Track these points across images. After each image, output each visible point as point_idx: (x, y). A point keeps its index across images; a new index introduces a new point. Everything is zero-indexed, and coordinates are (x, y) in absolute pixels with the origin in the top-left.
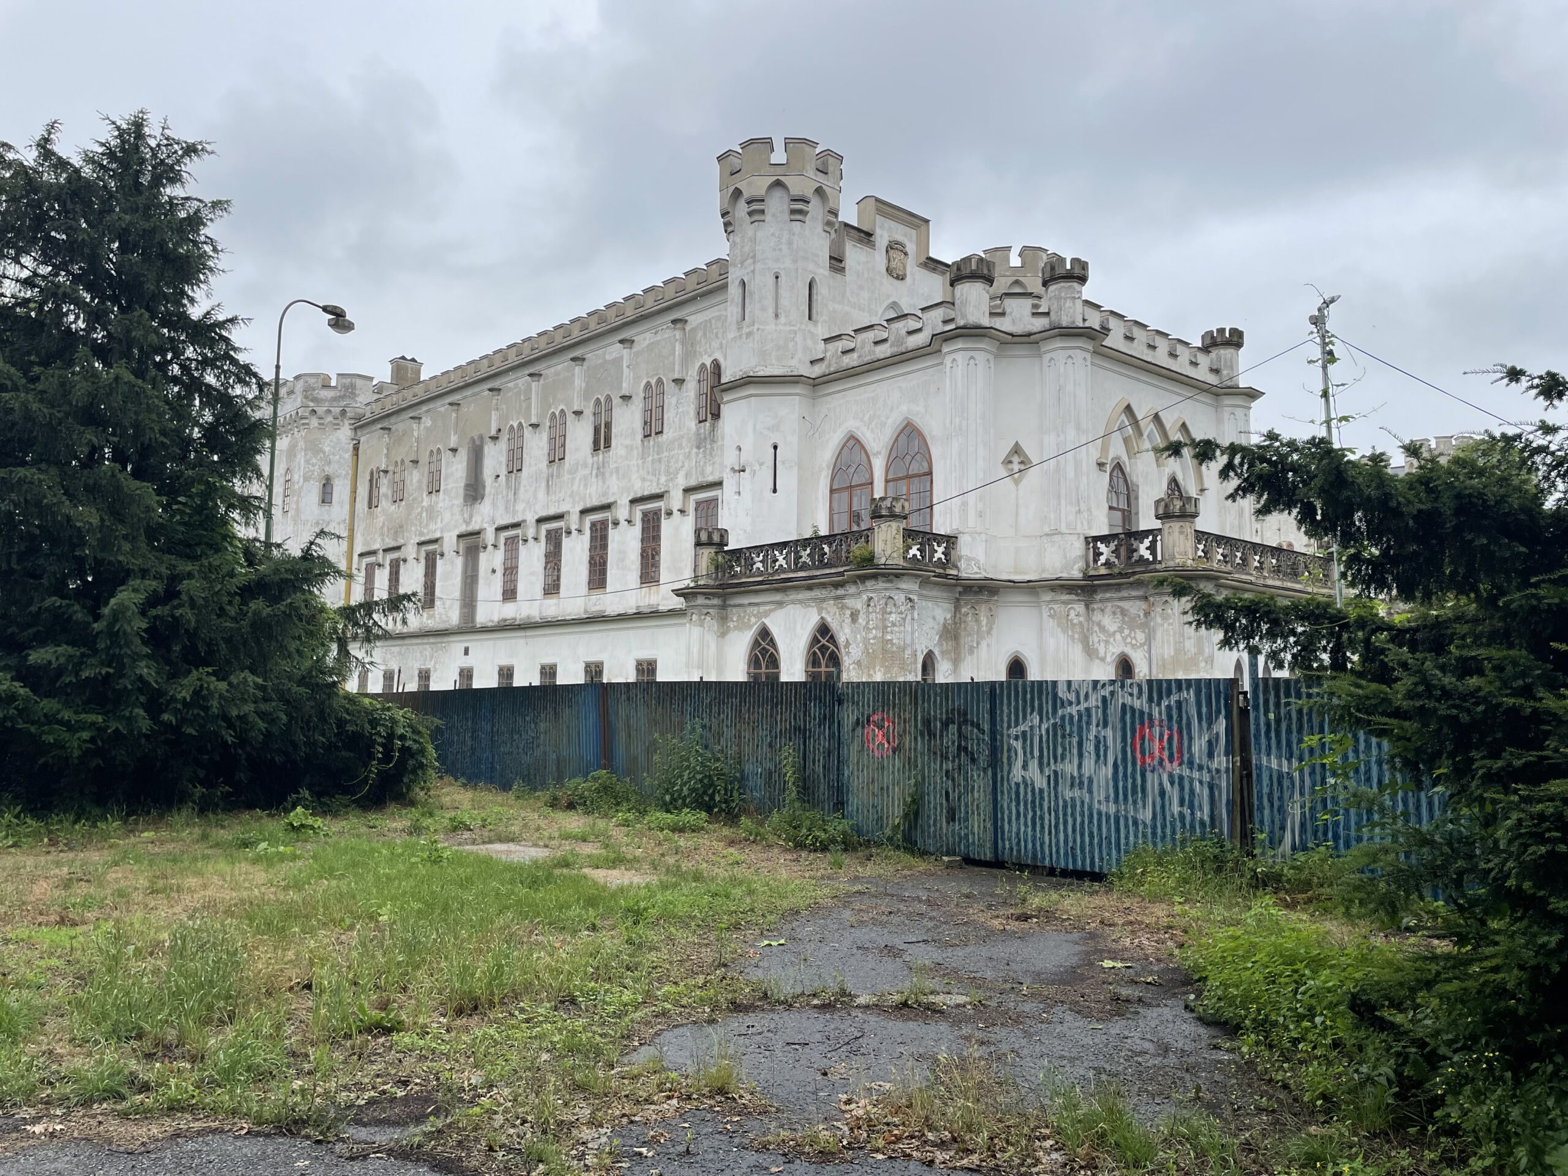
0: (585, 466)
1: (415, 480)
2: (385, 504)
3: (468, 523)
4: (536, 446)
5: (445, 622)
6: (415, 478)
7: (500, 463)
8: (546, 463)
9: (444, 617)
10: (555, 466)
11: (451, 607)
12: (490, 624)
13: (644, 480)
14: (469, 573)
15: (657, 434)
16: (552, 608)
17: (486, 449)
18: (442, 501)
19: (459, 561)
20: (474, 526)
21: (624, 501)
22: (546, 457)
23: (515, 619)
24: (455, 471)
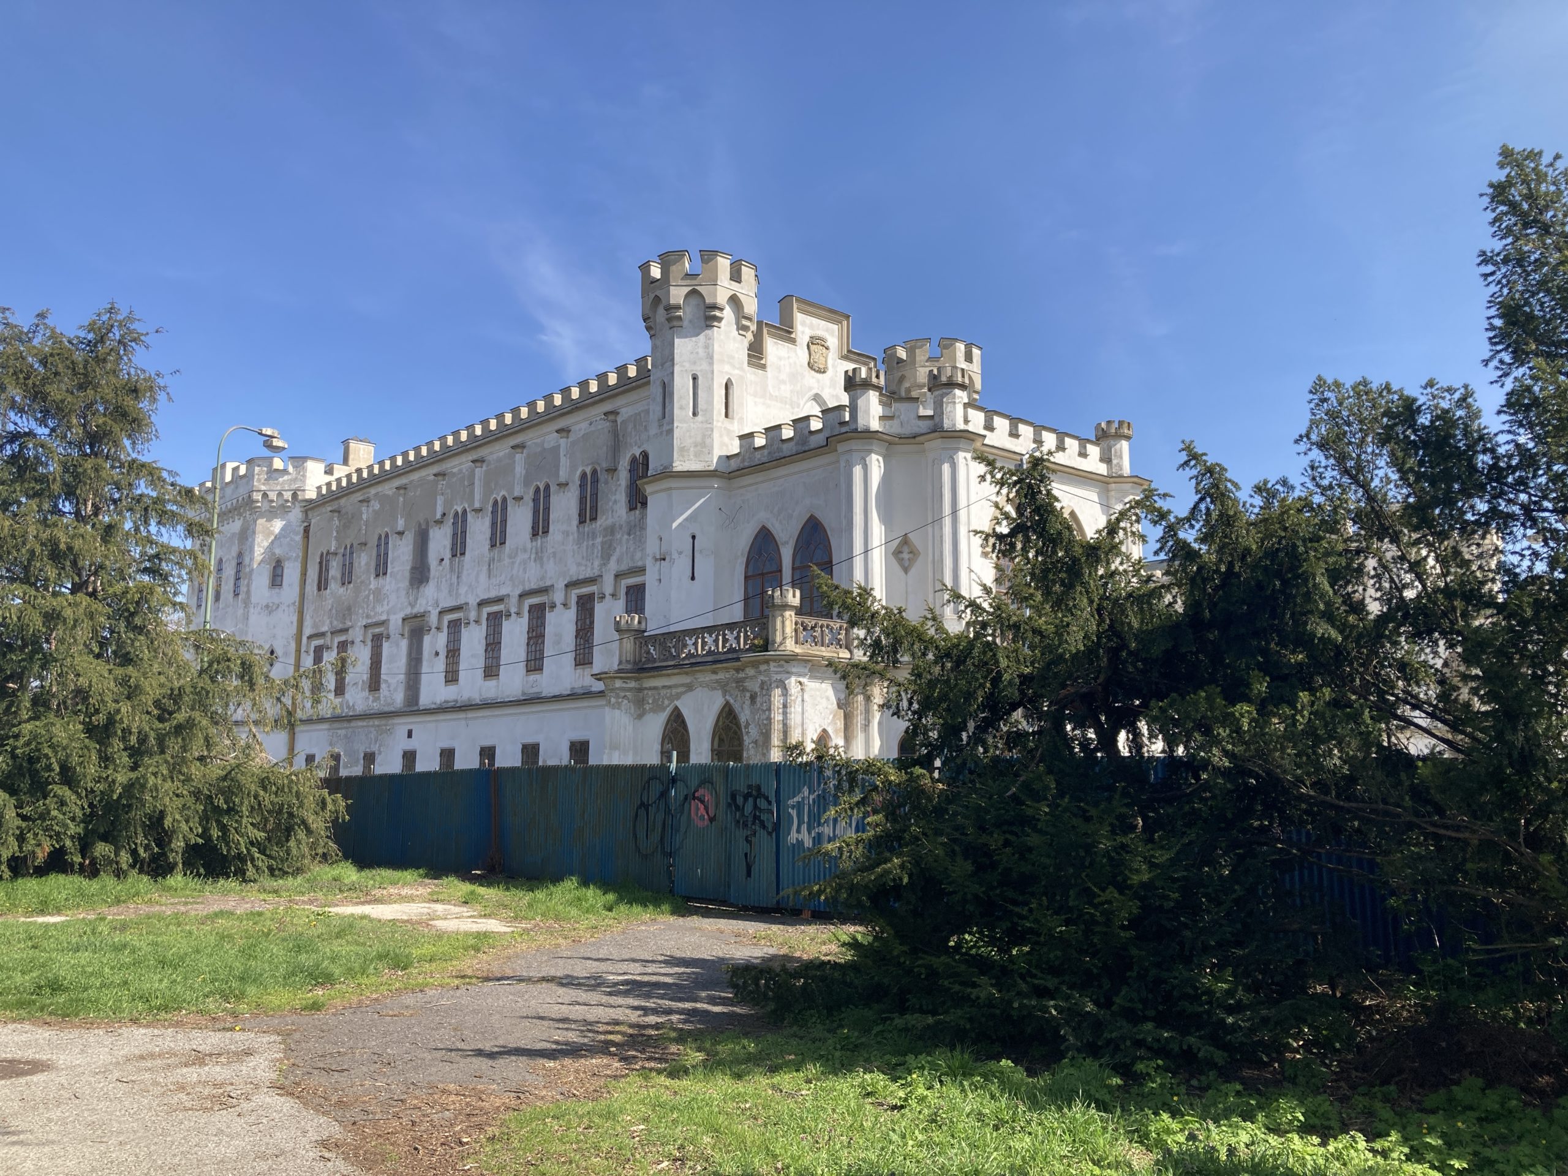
0: (525, 550)
1: (363, 563)
2: (334, 586)
3: (412, 606)
4: (479, 529)
5: (389, 705)
6: (364, 561)
7: (445, 547)
8: (488, 547)
9: (389, 700)
10: (496, 551)
11: (395, 690)
12: (433, 706)
13: (579, 565)
14: (413, 655)
15: (591, 520)
16: (490, 689)
17: (431, 533)
18: (388, 584)
19: (404, 644)
20: (419, 609)
21: (560, 585)
22: (488, 542)
23: (456, 701)
24: (402, 553)
